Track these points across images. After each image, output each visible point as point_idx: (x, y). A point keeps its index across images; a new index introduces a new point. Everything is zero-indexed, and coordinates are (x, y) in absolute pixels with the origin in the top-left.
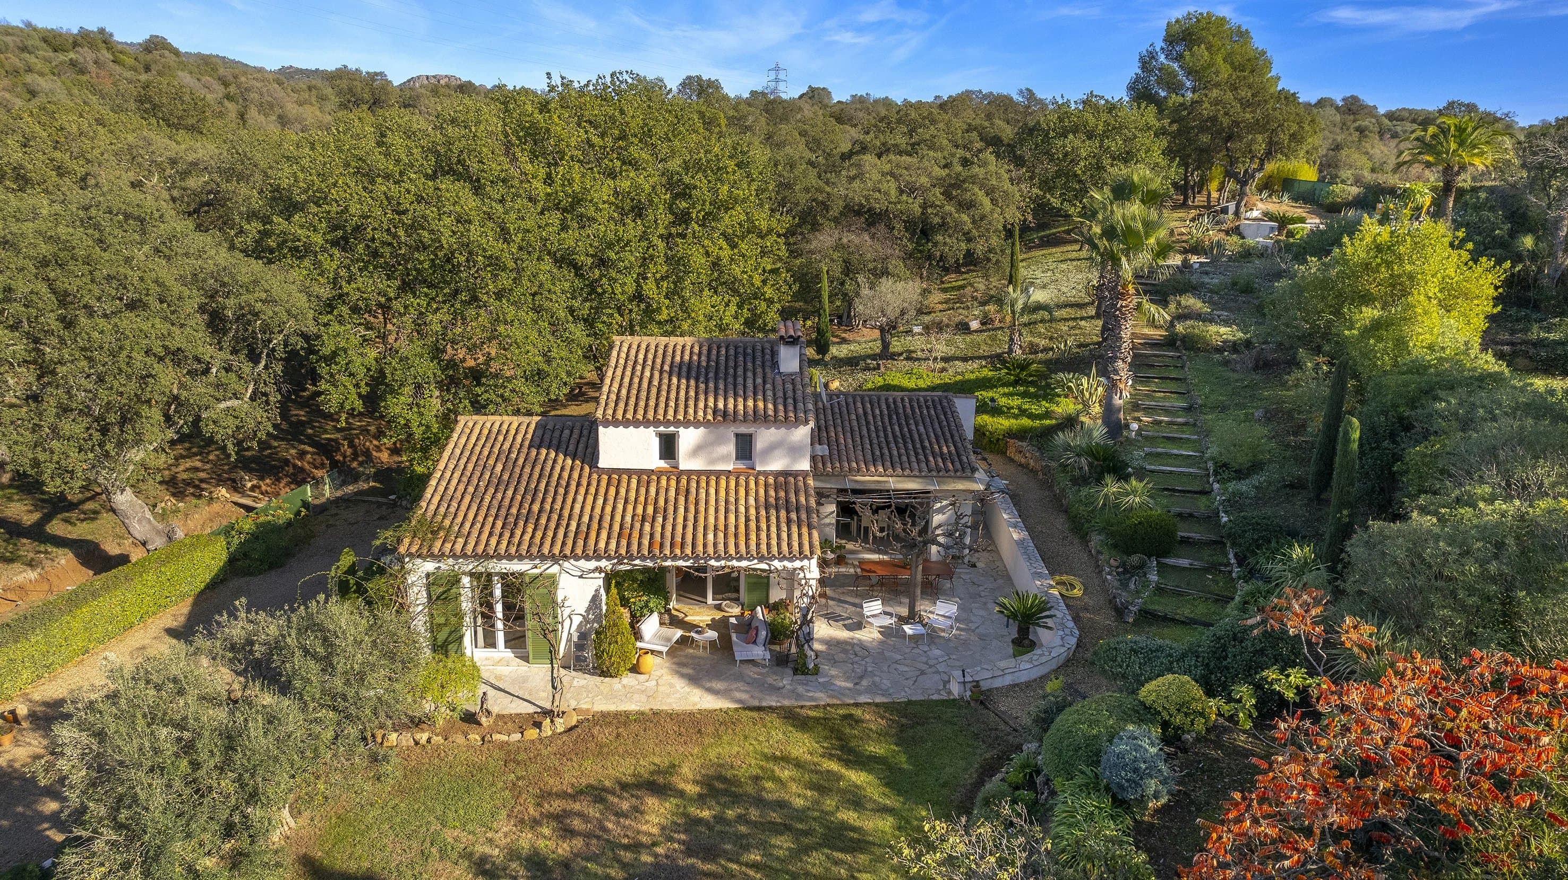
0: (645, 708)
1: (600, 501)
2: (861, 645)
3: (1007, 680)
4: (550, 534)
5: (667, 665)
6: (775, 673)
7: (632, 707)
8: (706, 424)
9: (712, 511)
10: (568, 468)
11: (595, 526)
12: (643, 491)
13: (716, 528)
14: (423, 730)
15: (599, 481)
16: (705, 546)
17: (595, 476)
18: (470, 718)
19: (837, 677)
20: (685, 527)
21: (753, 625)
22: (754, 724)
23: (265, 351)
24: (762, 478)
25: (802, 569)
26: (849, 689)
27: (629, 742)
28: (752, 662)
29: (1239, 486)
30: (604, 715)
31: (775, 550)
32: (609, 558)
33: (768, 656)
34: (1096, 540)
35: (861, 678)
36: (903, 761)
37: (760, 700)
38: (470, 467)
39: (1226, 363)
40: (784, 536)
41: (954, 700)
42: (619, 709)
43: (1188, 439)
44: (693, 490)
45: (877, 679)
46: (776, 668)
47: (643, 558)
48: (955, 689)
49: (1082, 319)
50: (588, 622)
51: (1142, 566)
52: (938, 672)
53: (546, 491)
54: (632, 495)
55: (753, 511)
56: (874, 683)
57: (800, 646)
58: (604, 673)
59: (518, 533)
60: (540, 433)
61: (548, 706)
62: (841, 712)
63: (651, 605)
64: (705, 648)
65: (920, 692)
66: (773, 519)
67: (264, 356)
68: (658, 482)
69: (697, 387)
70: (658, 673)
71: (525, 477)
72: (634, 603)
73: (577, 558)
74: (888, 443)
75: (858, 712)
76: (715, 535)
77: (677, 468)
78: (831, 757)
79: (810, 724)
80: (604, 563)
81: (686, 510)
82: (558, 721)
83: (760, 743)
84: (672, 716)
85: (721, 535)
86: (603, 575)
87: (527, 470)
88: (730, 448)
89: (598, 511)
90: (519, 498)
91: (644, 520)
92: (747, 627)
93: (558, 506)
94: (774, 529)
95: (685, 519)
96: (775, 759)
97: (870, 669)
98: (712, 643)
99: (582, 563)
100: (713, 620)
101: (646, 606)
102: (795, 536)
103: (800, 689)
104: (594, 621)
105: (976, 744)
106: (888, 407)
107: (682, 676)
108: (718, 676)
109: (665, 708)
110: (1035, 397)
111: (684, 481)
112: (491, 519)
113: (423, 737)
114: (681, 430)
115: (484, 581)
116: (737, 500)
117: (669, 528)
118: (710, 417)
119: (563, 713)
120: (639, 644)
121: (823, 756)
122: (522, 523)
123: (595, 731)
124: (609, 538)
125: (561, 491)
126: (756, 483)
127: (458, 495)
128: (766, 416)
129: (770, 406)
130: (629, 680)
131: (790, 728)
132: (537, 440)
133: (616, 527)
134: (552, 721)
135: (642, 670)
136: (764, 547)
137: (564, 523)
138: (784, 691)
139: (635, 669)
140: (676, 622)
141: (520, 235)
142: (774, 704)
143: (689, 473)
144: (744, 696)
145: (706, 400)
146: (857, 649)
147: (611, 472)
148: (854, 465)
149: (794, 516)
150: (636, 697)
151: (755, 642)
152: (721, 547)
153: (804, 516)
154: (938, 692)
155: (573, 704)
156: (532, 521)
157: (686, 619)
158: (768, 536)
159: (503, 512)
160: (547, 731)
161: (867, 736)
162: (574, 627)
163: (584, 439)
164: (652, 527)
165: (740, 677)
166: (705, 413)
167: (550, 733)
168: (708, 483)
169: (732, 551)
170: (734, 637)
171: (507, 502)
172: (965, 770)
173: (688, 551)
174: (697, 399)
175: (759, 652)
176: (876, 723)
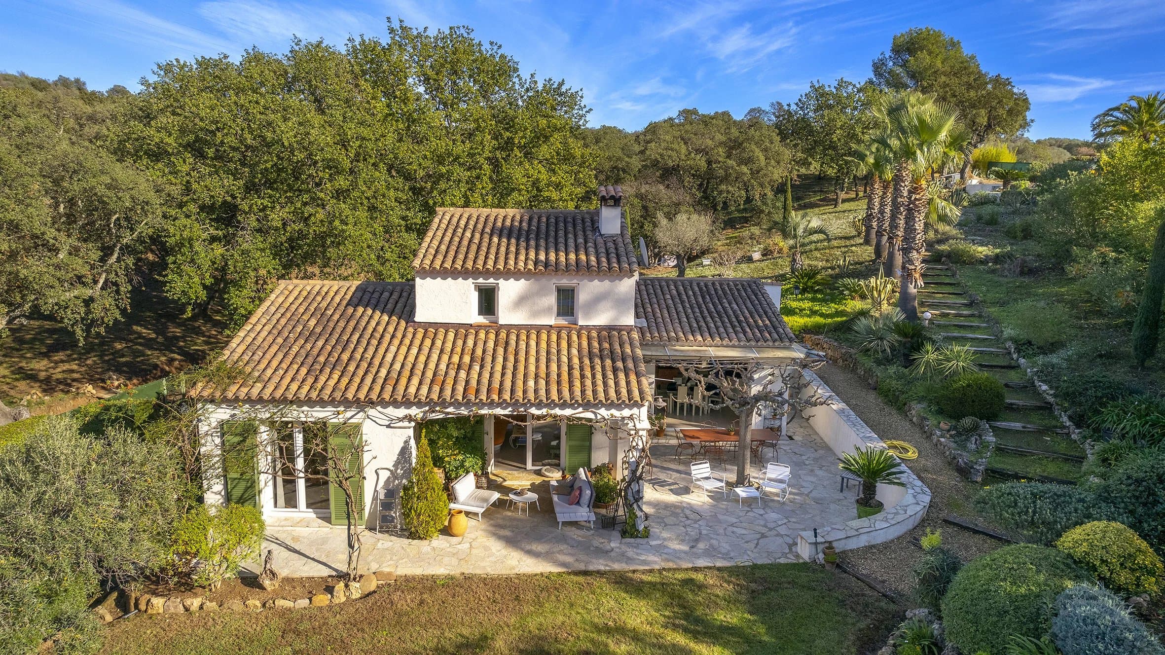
0: (456, 572)
1: (414, 351)
2: (691, 507)
3: (863, 541)
4: (357, 380)
5: (483, 527)
6: (600, 536)
7: (440, 570)
8: (526, 274)
9: (532, 360)
10: (383, 324)
11: (406, 373)
12: (460, 343)
13: (537, 376)
14: (196, 595)
15: (414, 334)
16: (525, 392)
17: (411, 330)
18: (250, 581)
19: (670, 539)
20: (503, 375)
21: (576, 486)
22: (581, 590)
23: (119, 245)
24: (584, 333)
25: (631, 418)
26: (685, 552)
27: (434, 610)
28: (575, 524)
29: (1047, 359)
30: (407, 579)
31: (601, 396)
32: (419, 404)
33: (593, 518)
34: (917, 409)
35: (697, 540)
36: (761, 631)
37: (587, 563)
38: (283, 321)
39: (993, 271)
40: (611, 383)
41: (805, 563)
42: (426, 573)
43: (979, 327)
44: (513, 343)
45: (714, 542)
46: (601, 531)
47: (457, 404)
48: (805, 552)
49: (852, 246)
50: (396, 478)
51: (975, 428)
52: (778, 535)
53: (358, 342)
54: (449, 346)
55: (576, 361)
56: (711, 546)
57: (628, 506)
58: (413, 535)
59: (322, 379)
60: (359, 294)
61: (344, 568)
62: (680, 576)
63: (467, 464)
64: (524, 510)
65: (765, 555)
66: (598, 368)
67: (117, 249)
68: (476, 335)
69: (518, 245)
70: (473, 536)
71: (338, 330)
72: (449, 463)
73: (384, 404)
74: (704, 318)
75: (699, 577)
76: (536, 383)
77: (496, 323)
78: (675, 627)
79: (646, 589)
80: (414, 411)
81: (505, 359)
82: (354, 585)
83: (589, 611)
84: (486, 581)
85: (542, 383)
86: (413, 424)
87: (342, 324)
88: (551, 300)
89: (411, 359)
90: (329, 348)
91: (459, 367)
92: (569, 490)
93: (369, 355)
94: (599, 376)
95: (504, 367)
96: (607, 630)
97: (704, 532)
98: (532, 505)
99: (391, 411)
100: (533, 485)
101: (462, 466)
102: (623, 383)
103: (631, 553)
104: (402, 477)
105: (844, 611)
106: (701, 289)
107: (500, 538)
108: (539, 539)
109: (478, 572)
110: (824, 301)
111: (503, 335)
112: (296, 367)
113: (195, 603)
114: (501, 282)
115: (284, 432)
116: (559, 351)
117: (486, 375)
118: (531, 266)
119: (361, 576)
120: (452, 506)
121: (665, 627)
122: (328, 370)
123: (395, 597)
124: (420, 383)
125: (374, 342)
126: (579, 337)
127: (266, 345)
128: (589, 266)
129: (593, 258)
130: (439, 542)
131: (624, 595)
132: (355, 301)
133: (429, 374)
134: (347, 586)
135: (455, 531)
136: (589, 393)
137: (374, 370)
138: (613, 554)
139: (447, 531)
140: (492, 485)
141: (358, 143)
142: (602, 568)
143: (509, 328)
144: (568, 559)
145: (527, 254)
146: (688, 512)
147: (427, 326)
148: (673, 334)
149: (620, 364)
150: (446, 560)
151: (578, 503)
152: (542, 393)
153: (631, 365)
154: (784, 555)
155: (374, 567)
156: (340, 368)
157: (505, 484)
158: (594, 384)
159: (310, 360)
160: (340, 595)
161: (713, 603)
162: (381, 483)
163: (403, 300)
164: (468, 374)
165: (563, 539)
166: (526, 264)
167: (343, 599)
168: (528, 337)
169: (554, 396)
170: (555, 498)
171: (315, 351)
172: (840, 642)
173: (507, 396)
174: (517, 253)
175: (583, 513)
176: (721, 588)
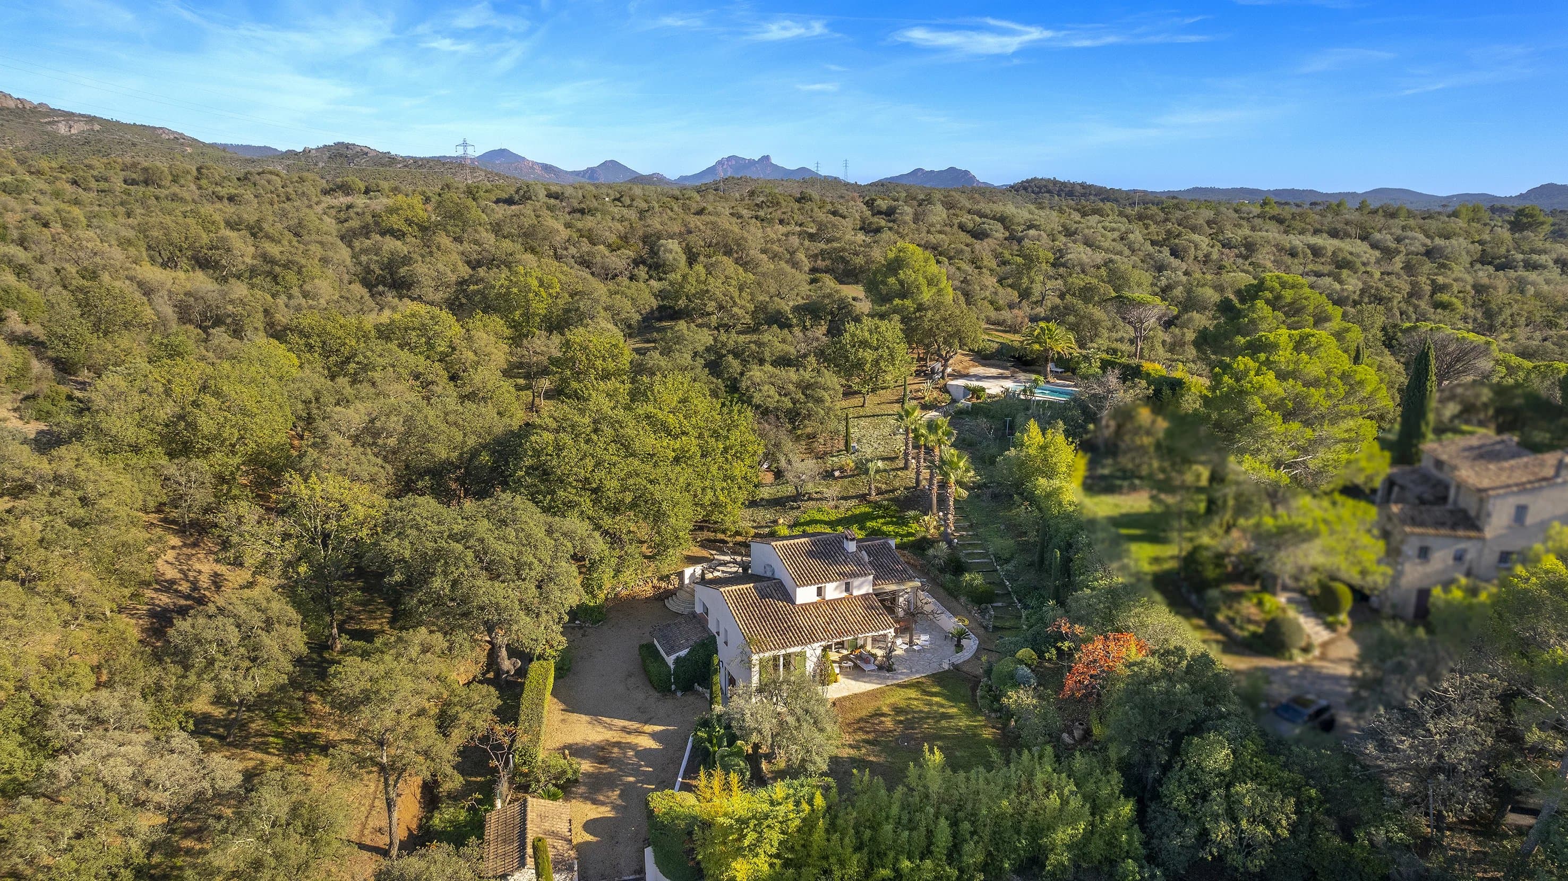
1: (806, 618)
3: (962, 661)
4: (800, 635)
7: (841, 695)
9: (848, 616)
10: (783, 606)
11: (813, 629)
12: (818, 611)
13: (855, 623)
15: (802, 610)
17: (796, 608)
19: (903, 670)
20: (844, 624)
22: (892, 690)
24: (857, 599)
25: (890, 632)
26: (910, 673)
28: (872, 670)
29: (1007, 567)
32: (826, 641)
33: (876, 667)
34: (963, 599)
35: (911, 669)
37: (885, 683)
40: (880, 620)
41: (949, 670)
43: (978, 544)
44: (836, 608)
45: (919, 667)
46: (880, 671)
47: (837, 638)
48: (946, 667)
49: (897, 470)
50: (817, 667)
51: (986, 608)
52: (935, 662)
53: (783, 618)
55: (862, 613)
56: (917, 670)
58: (826, 685)
59: (788, 637)
62: (916, 681)
65: (935, 669)
66: (872, 615)
68: (823, 606)
69: (823, 564)
70: (842, 681)
71: (771, 613)
73: (814, 643)
74: (876, 570)
75: (921, 680)
77: (824, 599)
79: (909, 687)
80: (823, 643)
81: (839, 617)
83: (899, 695)
84: (863, 694)
85: (858, 625)
87: (768, 610)
88: (843, 588)
89: (809, 623)
90: (776, 622)
91: (828, 624)
92: (861, 658)
93: (793, 624)
94: (874, 618)
95: (842, 621)
96: (909, 699)
100: (840, 657)
102: (883, 620)
103: (896, 676)
105: (965, 682)
107: (851, 679)
108: (863, 677)
109: (852, 693)
110: (899, 524)
111: (831, 605)
112: (774, 633)
114: (827, 585)
116: (854, 610)
117: (839, 625)
118: (831, 577)
121: (922, 695)
122: (786, 633)
123: (843, 704)
124: (822, 633)
125: (789, 616)
127: (752, 625)
128: (850, 574)
129: (856, 569)
130: (834, 685)
131: (905, 690)
132: (761, 595)
133: (821, 628)
135: (837, 681)
136: (876, 626)
137: (801, 630)
138: (890, 678)
142: (892, 683)
143: (830, 600)
144: (879, 682)
145: (831, 569)
146: (901, 658)
147: (803, 606)
149: (878, 612)
150: (841, 691)
153: (881, 611)
154: (941, 668)
156: (789, 631)
158: (875, 622)
159: (776, 629)
161: (928, 686)
162: (811, 669)
163: (777, 592)
164: (833, 626)
165: (871, 676)
166: (828, 578)
168: (839, 604)
170: (858, 662)
171: (773, 625)
174: (828, 570)
175: (873, 667)
176: (929, 682)
